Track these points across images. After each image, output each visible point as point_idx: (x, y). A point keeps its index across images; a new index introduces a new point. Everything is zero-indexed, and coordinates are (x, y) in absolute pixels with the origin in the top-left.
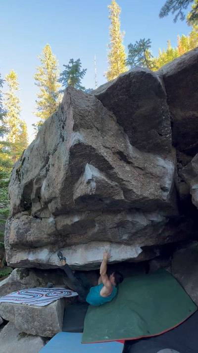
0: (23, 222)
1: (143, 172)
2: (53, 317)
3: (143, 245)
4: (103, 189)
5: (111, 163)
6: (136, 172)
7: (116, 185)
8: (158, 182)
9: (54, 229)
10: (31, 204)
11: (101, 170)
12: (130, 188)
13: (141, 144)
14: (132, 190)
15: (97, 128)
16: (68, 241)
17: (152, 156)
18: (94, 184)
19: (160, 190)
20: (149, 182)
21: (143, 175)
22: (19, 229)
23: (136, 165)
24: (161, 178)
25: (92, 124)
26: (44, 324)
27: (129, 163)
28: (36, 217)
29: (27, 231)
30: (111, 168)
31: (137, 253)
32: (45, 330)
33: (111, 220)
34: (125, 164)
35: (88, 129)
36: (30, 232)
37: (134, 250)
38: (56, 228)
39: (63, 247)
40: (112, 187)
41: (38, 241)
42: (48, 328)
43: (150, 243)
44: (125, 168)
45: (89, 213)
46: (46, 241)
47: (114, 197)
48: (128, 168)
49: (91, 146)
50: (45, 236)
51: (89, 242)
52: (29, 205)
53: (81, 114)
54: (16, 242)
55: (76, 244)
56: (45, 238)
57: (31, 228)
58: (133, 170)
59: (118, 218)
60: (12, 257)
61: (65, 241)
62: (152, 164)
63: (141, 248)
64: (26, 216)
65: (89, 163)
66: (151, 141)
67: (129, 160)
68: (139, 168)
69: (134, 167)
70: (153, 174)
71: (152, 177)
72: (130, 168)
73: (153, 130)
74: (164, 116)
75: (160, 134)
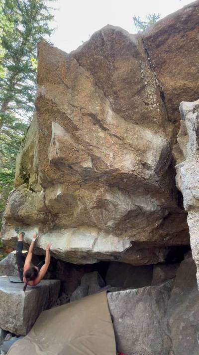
0: (21, 195)
1: (121, 142)
2: (18, 307)
3: (134, 239)
4: (68, 152)
6: (112, 140)
7: (82, 150)
8: (139, 155)
9: (43, 204)
10: (29, 175)
11: (67, 130)
12: (99, 155)
13: (127, 113)
14: (100, 158)
15: (66, 85)
16: (57, 221)
17: (137, 128)
18: (57, 145)
19: (141, 166)
21: (120, 144)
22: (15, 201)
23: (113, 132)
24: (144, 152)
25: (59, 80)
26: (8, 314)
27: (105, 129)
28: (32, 190)
29: (21, 204)
30: (77, 129)
31: (124, 247)
32: (7, 322)
33: (89, 197)
34: (99, 130)
35: (54, 84)
36: (23, 206)
37: (121, 242)
38: (45, 203)
39: (53, 229)
40: (78, 151)
41: (28, 217)
42: (11, 320)
43: (143, 237)
44: (98, 133)
45: (67, 186)
46: (35, 217)
47: (81, 164)
48: (102, 134)
50: (36, 212)
51: (78, 226)
52: (28, 177)
53: (46, 68)
54: (9, 215)
55: (66, 227)
56: (35, 214)
57: (25, 201)
58: (108, 137)
59: (96, 194)
60: (5, 233)
61: (55, 221)
62: (136, 136)
63: (132, 242)
64: (25, 189)
65: (54, 121)
66: (137, 110)
67: (105, 126)
68: (117, 137)
69: (110, 135)
70: (133, 146)
71: (131, 149)
72: (105, 135)
73: (137, 97)
74: (146, 81)
75: (146, 104)
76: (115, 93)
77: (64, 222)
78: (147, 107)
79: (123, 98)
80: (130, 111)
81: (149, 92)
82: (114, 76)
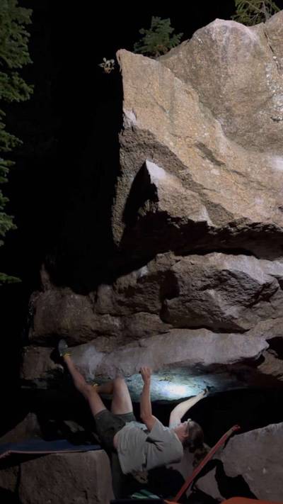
1: (242, 180)
3: (271, 335)
4: (171, 201)
5: (183, 160)
6: (232, 178)
8: (274, 196)
11: (169, 170)
12: (216, 202)
13: (245, 137)
14: (219, 204)
15: (162, 107)
19: (278, 211)
20: (254, 195)
25: (152, 101)
27: (219, 164)
30: (183, 167)
31: (257, 348)
34: (211, 166)
35: (147, 107)
44: (210, 170)
47: (190, 218)
48: (215, 171)
49: (149, 132)
62: (264, 169)
63: (267, 341)
65: (150, 160)
66: (261, 131)
67: (218, 159)
68: (237, 173)
69: (228, 171)
70: (263, 184)
71: (261, 188)
72: (220, 172)
73: (261, 112)
74: (273, 88)
75: (274, 120)
76: (228, 110)
78: (276, 124)
79: (239, 115)
80: (251, 134)
81: (278, 103)
82: (226, 86)
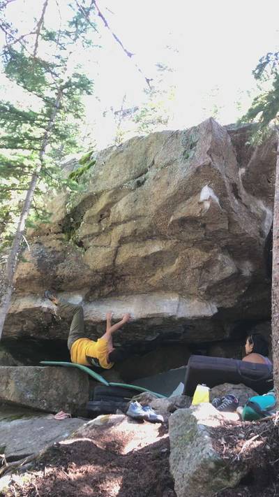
0: (52, 249)
3: (220, 305)
4: (213, 213)
5: (228, 191)
6: (243, 208)
7: (225, 213)
8: (259, 224)
9: (110, 263)
10: (78, 225)
11: (216, 195)
12: (236, 220)
13: (249, 185)
15: (223, 157)
16: (119, 287)
18: (207, 205)
19: (259, 233)
20: (251, 221)
21: (247, 213)
22: (43, 257)
23: (244, 201)
24: (262, 221)
25: (221, 153)
28: (80, 244)
29: (58, 261)
30: (226, 195)
34: (235, 197)
35: (217, 155)
36: (63, 264)
37: (209, 307)
38: (114, 261)
39: (106, 297)
40: (221, 214)
41: (74, 279)
42: (70, 399)
44: (234, 200)
46: (87, 279)
47: (219, 225)
50: (89, 272)
51: (150, 291)
53: (217, 142)
54: (35, 276)
56: (88, 276)
57: (65, 258)
58: (240, 205)
61: (115, 285)
62: (256, 206)
63: (218, 308)
64: (61, 242)
65: (208, 185)
66: (259, 184)
67: (239, 195)
68: (246, 206)
70: (256, 216)
72: (238, 203)
73: (264, 175)
75: (268, 181)
77: (131, 286)
78: (269, 184)
80: (253, 184)
